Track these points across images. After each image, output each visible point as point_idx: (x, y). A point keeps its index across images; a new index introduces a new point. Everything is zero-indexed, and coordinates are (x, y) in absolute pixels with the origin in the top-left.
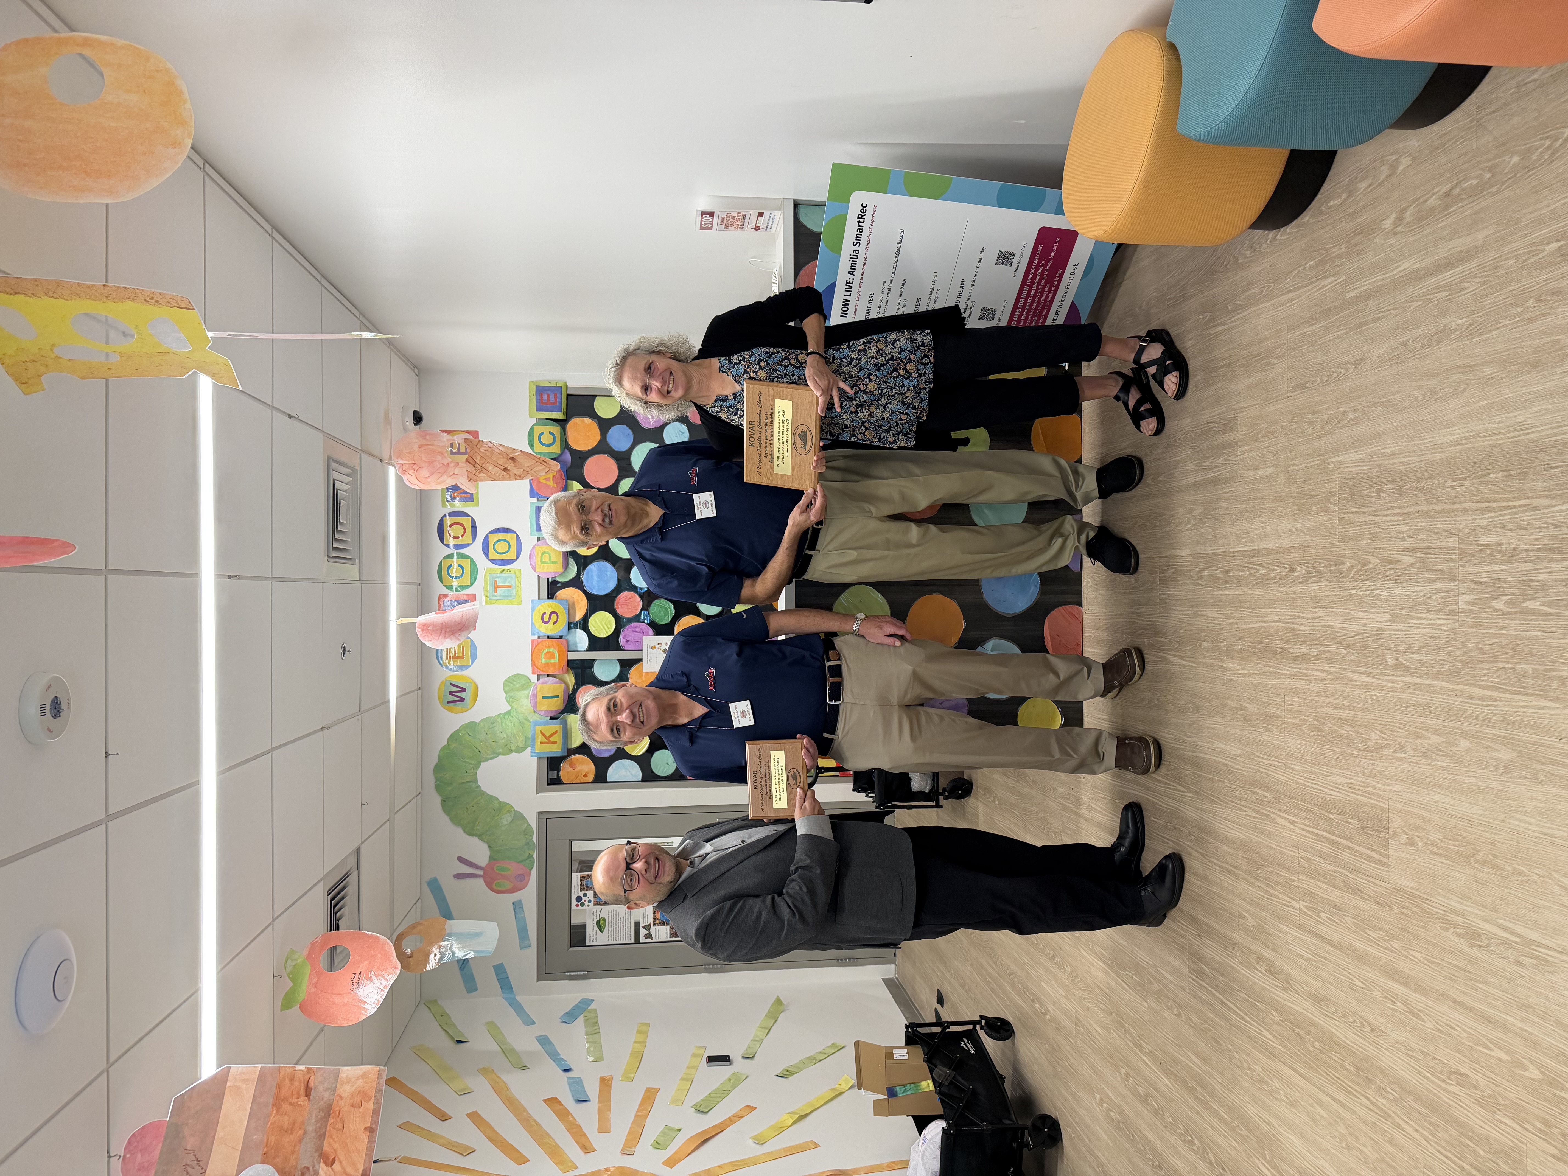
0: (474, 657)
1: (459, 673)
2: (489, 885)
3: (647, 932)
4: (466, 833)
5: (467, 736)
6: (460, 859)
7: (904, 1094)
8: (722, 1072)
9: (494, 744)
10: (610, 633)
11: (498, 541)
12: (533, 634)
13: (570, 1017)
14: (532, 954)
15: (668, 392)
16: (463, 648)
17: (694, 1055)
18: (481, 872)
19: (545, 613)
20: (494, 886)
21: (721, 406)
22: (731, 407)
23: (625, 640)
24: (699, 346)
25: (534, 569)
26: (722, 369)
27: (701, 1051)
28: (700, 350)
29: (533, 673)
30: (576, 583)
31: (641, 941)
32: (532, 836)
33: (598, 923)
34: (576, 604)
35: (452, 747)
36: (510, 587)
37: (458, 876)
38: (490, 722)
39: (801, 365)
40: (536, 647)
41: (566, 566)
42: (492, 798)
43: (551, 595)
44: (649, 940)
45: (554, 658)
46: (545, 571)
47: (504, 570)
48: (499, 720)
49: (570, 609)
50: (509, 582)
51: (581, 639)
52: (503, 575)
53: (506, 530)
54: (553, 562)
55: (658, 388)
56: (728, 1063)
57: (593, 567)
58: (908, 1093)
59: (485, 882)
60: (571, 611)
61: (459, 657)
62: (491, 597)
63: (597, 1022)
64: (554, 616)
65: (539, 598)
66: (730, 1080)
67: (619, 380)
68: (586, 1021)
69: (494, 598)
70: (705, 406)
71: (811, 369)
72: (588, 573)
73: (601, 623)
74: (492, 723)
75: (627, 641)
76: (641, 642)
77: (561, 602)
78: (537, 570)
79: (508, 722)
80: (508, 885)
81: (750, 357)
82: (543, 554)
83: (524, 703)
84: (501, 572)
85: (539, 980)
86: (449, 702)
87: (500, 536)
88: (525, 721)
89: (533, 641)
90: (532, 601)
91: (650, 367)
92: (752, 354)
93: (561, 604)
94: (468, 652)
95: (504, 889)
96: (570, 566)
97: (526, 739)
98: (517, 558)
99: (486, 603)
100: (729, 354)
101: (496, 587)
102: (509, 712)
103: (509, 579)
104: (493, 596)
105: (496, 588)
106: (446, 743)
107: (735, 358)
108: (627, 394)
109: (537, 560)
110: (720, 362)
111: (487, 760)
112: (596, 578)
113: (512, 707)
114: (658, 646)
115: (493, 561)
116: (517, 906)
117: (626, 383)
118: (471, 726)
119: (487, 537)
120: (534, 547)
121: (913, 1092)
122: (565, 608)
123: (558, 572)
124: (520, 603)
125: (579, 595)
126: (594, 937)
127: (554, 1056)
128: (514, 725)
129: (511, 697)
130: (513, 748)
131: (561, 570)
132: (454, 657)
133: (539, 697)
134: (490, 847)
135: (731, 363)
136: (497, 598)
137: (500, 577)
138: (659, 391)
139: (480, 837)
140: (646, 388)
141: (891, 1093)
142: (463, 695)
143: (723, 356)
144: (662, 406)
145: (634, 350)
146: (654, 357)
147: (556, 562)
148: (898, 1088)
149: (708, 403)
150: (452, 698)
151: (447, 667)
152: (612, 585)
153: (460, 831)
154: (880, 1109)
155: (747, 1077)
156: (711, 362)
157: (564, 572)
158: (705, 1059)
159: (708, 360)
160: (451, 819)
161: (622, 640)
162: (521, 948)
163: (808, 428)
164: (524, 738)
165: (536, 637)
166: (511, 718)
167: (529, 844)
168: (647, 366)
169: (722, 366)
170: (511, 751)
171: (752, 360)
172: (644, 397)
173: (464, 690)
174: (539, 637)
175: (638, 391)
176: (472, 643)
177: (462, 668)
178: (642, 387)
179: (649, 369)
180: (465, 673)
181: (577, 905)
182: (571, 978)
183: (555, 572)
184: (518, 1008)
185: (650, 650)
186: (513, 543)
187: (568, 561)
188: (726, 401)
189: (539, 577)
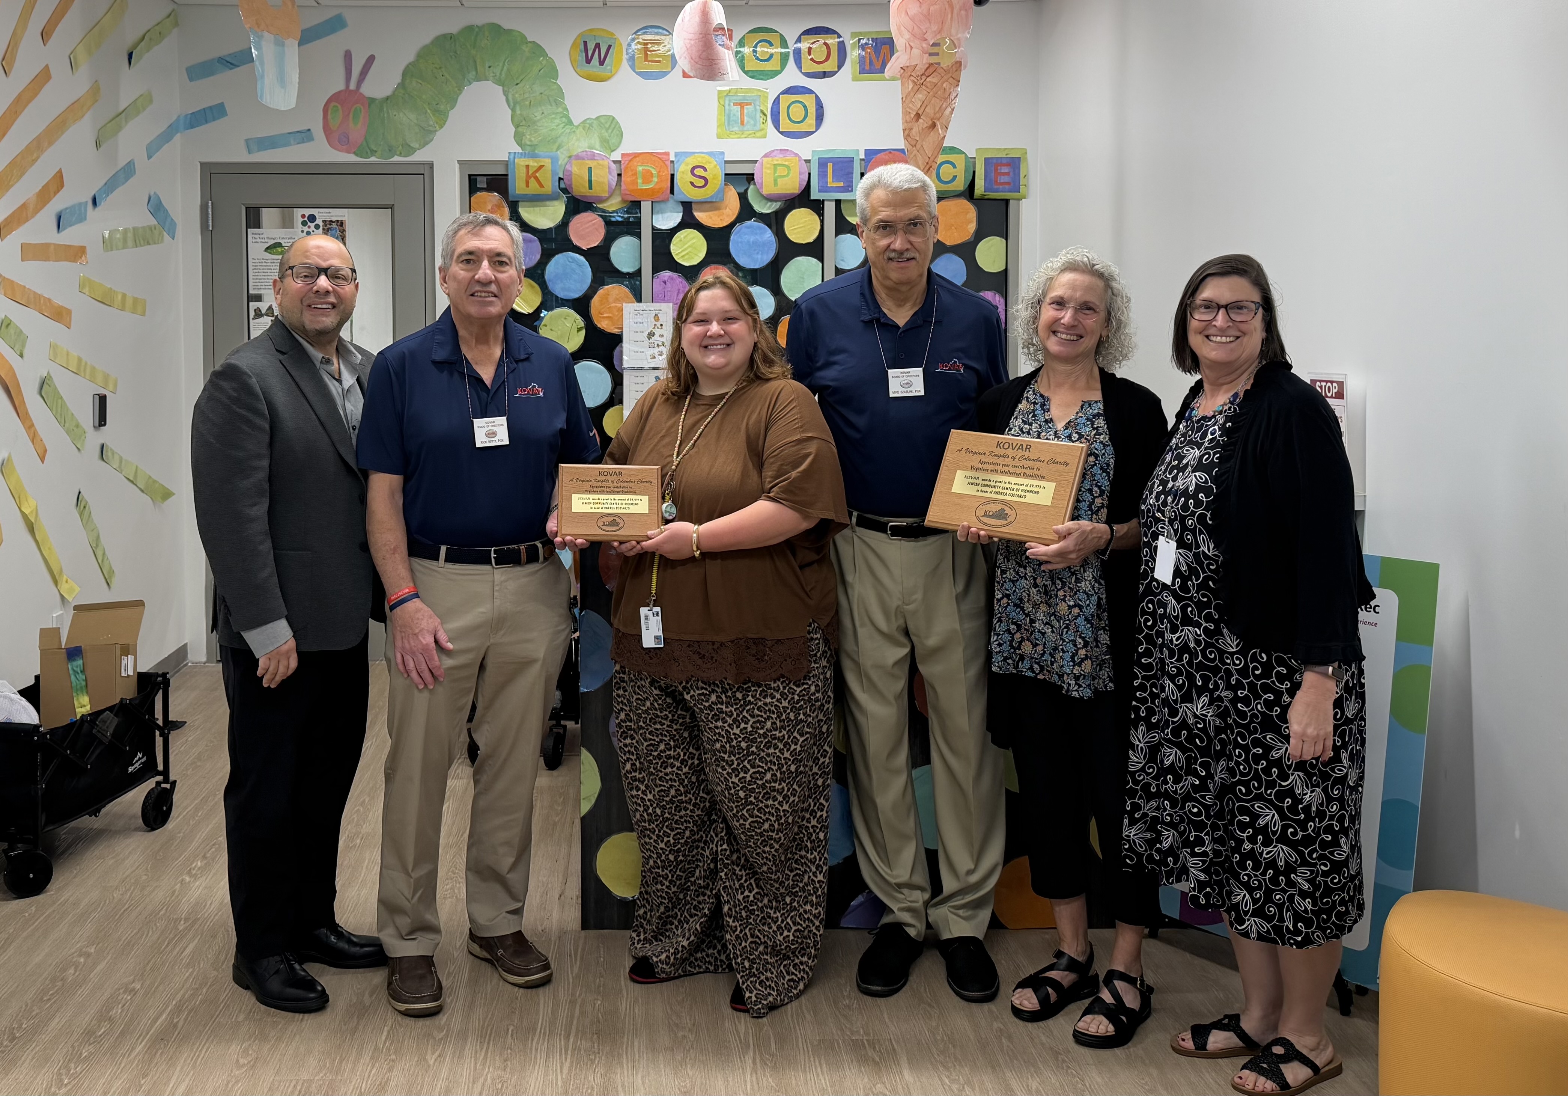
0: (645, 76)
1: (625, 57)
2: (335, 98)
3: (263, 312)
4: (408, 66)
5: (540, 67)
6: (371, 59)
7: (71, 672)
8: (86, 414)
9: (527, 103)
10: (676, 258)
11: (805, 107)
12: (677, 154)
13: (156, 207)
14: (241, 156)
15: (1054, 332)
16: (659, 61)
17: (106, 377)
18: (352, 86)
19: (705, 169)
20: (333, 104)
21: (1035, 403)
22: (1034, 416)
23: (666, 279)
24: (1120, 372)
25: (766, 156)
26: (1087, 405)
27: (111, 388)
28: (1114, 375)
29: (623, 155)
30: (746, 212)
31: (251, 304)
32: (400, 155)
33: (279, 245)
34: (716, 212)
35: (524, 47)
36: (742, 123)
37: (348, 56)
38: (557, 98)
39: (1093, 513)
40: (660, 158)
41: (770, 199)
42: (453, 102)
43: (730, 177)
44: (252, 314)
45: (643, 183)
46: (764, 170)
47: (765, 115)
48: (560, 110)
49: (710, 204)
50: (748, 122)
51: (668, 219)
52: (759, 114)
53: (820, 117)
54: (775, 181)
55: (1061, 319)
56: (97, 424)
57: (768, 235)
58: (73, 677)
59: (340, 92)
60: (709, 205)
61: (646, 55)
62: (727, 99)
63: (149, 244)
64: (701, 182)
65: (726, 162)
66: (77, 426)
67: (1071, 267)
68: (150, 228)
69: (727, 102)
70: (1036, 382)
71: (1090, 528)
72: (760, 228)
73: (689, 246)
74: (555, 101)
75: (665, 282)
76: (664, 300)
77: (721, 192)
78: (765, 159)
79: (557, 121)
80: (334, 123)
81: (1101, 442)
82: (788, 167)
83: (580, 144)
84: (762, 112)
85: (202, 164)
86: (585, 43)
87: (812, 110)
88: (557, 145)
89: (667, 154)
90: (723, 153)
91: (1090, 309)
92: (1104, 445)
93: (719, 192)
94: (654, 68)
95: (329, 117)
96: (770, 203)
97: (534, 147)
98: (782, 133)
99: (720, 92)
100: (1108, 414)
101: (742, 105)
102: (570, 122)
103: (752, 122)
104: (730, 101)
105: (740, 104)
106: (529, 40)
107: (1101, 422)
108: (1051, 279)
109: (778, 160)
110: (1096, 402)
111: (505, 94)
112: (752, 239)
113: (577, 127)
114: (658, 324)
115: (777, 101)
116: (306, 136)
117: (1068, 277)
118: (553, 72)
119: (810, 92)
120: (796, 155)
121: (74, 684)
122: (712, 197)
123: (762, 188)
124: (719, 137)
125: (728, 216)
126: (259, 240)
127: (111, 186)
128: (552, 130)
129: (591, 125)
130: (520, 129)
131: (765, 191)
132: (646, 50)
133: (591, 163)
134: (387, 98)
135: (1094, 416)
136: (727, 107)
137: (756, 110)
138: (1057, 321)
139: (402, 85)
140: (1060, 303)
141: (74, 653)
142: (595, 61)
143: (1104, 406)
144: (1034, 323)
145: (1112, 288)
146: (1103, 315)
147: (776, 183)
148: (80, 662)
149: (1041, 386)
150: (591, 47)
151: (633, 40)
152: (744, 261)
153: (411, 58)
154: (48, 635)
155: (79, 449)
156: (1097, 390)
157: (762, 195)
158: (102, 392)
159: (1099, 385)
160: (426, 47)
161: (666, 274)
162: (247, 141)
163: (1011, 523)
164: (535, 143)
165: (672, 158)
166: (562, 125)
167: (392, 151)
168: (1091, 305)
169: (1090, 405)
170: (517, 126)
171: (1097, 445)
172: (1048, 300)
173: (602, 63)
174: (672, 162)
175: (1057, 292)
176: (664, 74)
177: (632, 59)
178: (1062, 298)
179: (1086, 307)
180: (625, 65)
181: (303, 216)
182: (204, 208)
183: (762, 184)
184: (166, 137)
185: (654, 313)
186: (803, 127)
187: (776, 201)
188: (1043, 409)
189: (756, 162)
